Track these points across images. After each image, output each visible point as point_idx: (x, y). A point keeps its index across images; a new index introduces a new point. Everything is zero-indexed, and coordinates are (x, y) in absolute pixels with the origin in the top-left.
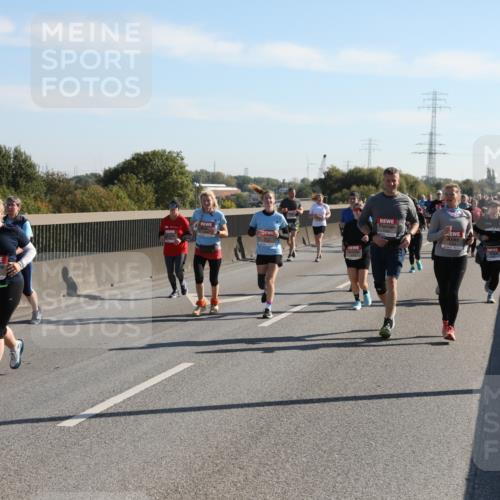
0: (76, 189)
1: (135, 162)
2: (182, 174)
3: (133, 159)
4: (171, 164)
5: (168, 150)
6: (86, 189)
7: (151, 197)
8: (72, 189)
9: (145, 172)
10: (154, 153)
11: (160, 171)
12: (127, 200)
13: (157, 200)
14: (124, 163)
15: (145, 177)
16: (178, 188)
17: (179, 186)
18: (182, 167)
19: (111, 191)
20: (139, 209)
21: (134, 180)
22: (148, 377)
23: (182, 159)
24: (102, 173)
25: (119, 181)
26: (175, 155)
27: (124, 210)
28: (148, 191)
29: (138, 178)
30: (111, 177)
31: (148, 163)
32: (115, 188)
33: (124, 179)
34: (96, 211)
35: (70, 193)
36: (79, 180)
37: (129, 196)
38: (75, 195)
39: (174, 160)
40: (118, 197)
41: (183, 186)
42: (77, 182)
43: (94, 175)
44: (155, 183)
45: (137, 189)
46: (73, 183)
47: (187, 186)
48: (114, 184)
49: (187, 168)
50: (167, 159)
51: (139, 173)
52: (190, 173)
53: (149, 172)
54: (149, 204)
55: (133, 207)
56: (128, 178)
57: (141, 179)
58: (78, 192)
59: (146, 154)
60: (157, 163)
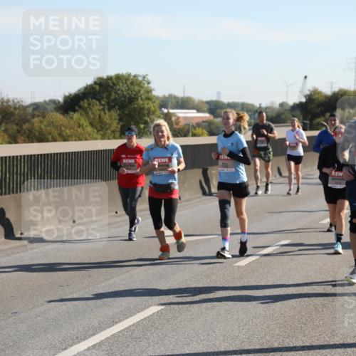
0: (33, 116)
1: (97, 87)
2: (149, 99)
3: (95, 83)
4: (136, 88)
5: (133, 74)
6: (44, 117)
7: (115, 125)
8: (29, 117)
9: (108, 97)
10: (118, 77)
11: (124, 96)
12: (89, 129)
13: (122, 127)
14: (86, 88)
15: (108, 103)
16: (144, 115)
17: (146, 112)
18: (149, 91)
19: (72, 118)
20: (103, 138)
21: (96, 107)
22: (115, 323)
23: (149, 83)
24: (61, 100)
25: (81, 107)
26: (140, 79)
27: (86, 139)
28: (112, 118)
29: (101, 104)
30: (72, 104)
31: (112, 88)
32: (76, 116)
33: (86, 105)
34: (55, 140)
35: (28, 121)
36: (36, 106)
37: (91, 124)
38: (33, 124)
39: (139, 84)
40: (79, 126)
41: (150, 112)
42: (34, 109)
43: (53, 102)
44: (119, 109)
45: (100, 117)
46: (30, 110)
47: (154, 113)
48: (74, 111)
49: (154, 93)
50: (132, 83)
51: (102, 98)
52: (158, 97)
53: (112, 97)
54: (114, 132)
55: (95, 135)
56: (89, 104)
57: (104, 105)
58: (36, 120)
59: (110, 78)
60: (122, 87)
